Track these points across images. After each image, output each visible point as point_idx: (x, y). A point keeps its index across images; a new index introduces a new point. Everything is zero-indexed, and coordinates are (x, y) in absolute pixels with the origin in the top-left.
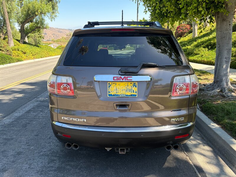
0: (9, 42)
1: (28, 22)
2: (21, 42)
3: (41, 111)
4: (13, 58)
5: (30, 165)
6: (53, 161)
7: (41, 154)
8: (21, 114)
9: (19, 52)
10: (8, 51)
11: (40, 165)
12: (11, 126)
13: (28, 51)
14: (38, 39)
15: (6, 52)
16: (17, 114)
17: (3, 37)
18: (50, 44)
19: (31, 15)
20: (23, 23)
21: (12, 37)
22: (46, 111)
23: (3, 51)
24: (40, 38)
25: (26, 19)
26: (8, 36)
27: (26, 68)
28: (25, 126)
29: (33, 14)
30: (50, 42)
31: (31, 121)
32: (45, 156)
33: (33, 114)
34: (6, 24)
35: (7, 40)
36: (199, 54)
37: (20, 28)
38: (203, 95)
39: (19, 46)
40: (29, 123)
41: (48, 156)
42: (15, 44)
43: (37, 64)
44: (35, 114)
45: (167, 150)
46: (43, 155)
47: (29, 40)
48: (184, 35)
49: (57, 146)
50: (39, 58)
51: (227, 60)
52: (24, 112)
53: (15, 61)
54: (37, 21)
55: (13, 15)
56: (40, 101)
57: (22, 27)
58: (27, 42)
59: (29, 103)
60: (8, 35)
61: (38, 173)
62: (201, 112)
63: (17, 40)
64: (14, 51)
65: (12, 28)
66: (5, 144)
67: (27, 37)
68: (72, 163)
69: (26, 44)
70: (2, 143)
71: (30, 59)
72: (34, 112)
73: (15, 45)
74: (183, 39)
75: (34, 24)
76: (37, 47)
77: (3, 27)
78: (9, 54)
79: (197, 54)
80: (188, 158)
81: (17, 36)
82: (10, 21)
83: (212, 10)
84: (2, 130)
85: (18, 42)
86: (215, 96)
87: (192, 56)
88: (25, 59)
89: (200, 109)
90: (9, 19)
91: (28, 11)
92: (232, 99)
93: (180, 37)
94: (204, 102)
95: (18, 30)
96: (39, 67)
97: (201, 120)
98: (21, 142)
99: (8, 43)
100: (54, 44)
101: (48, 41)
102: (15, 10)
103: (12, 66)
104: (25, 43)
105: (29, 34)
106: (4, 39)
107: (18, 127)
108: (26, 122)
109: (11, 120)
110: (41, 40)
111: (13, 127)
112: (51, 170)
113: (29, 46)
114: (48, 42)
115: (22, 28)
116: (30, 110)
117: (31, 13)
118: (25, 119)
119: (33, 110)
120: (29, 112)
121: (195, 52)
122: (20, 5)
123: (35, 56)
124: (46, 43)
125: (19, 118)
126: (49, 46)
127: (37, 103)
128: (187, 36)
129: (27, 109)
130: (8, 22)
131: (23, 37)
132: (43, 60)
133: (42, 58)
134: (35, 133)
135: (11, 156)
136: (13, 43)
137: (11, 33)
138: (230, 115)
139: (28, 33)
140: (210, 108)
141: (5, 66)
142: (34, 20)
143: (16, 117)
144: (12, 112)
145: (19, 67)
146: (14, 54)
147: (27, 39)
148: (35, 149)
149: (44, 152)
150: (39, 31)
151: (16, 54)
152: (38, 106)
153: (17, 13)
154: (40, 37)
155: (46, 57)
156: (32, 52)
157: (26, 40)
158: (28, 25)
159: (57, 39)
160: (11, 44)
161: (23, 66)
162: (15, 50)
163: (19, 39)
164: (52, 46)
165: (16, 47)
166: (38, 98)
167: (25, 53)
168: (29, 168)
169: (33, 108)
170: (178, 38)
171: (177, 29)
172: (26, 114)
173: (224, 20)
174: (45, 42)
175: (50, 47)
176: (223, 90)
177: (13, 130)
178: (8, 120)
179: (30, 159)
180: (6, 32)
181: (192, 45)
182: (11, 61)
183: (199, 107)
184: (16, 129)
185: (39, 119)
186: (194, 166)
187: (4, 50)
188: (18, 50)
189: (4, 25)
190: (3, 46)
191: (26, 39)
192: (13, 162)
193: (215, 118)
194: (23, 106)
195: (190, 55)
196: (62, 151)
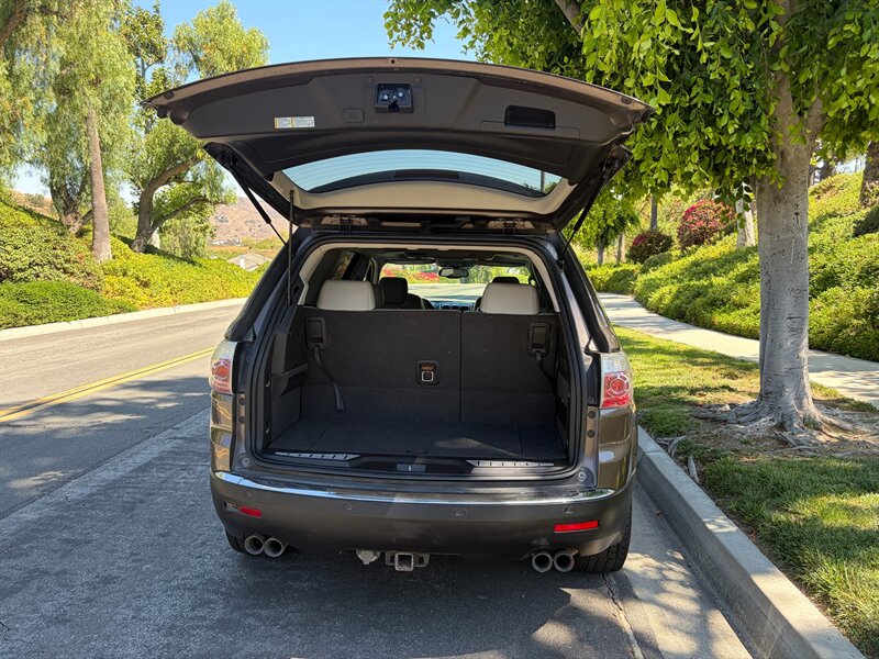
0: (95, 246)
1: (168, 182)
2: (136, 248)
3: (184, 468)
4: (105, 299)
5: (139, 610)
6: (205, 603)
7: (173, 584)
8: (119, 474)
9: (126, 280)
10: (88, 274)
11: (168, 612)
12: (88, 506)
13: (156, 279)
14: (193, 236)
15: (81, 280)
16: (106, 474)
17: (77, 226)
18: (235, 254)
19: (179, 158)
20: (149, 185)
21: (106, 229)
22: (200, 468)
23: (72, 274)
24: (200, 234)
25: (163, 172)
26: (94, 224)
27: (146, 334)
28: (129, 508)
29: (186, 156)
30: (236, 248)
31: (151, 494)
32: (184, 589)
33: (157, 475)
34: (91, 186)
35: (89, 237)
36: (747, 305)
37: (137, 200)
38: (716, 436)
39: (128, 258)
40: (142, 501)
41: (193, 589)
42: (116, 253)
43: (182, 323)
44: (163, 475)
45: (537, 568)
46: (178, 587)
47: (164, 238)
48: (712, 239)
49: (224, 565)
50: (192, 303)
51: (795, 326)
52: (129, 469)
53: (109, 310)
54: (199, 179)
55: (119, 156)
56: (182, 438)
57: (146, 197)
58: (157, 245)
59: (147, 442)
60: (96, 221)
61: (158, 631)
62: (698, 488)
63: (125, 240)
64: (111, 277)
65: (111, 200)
66: (66, 554)
67: (161, 231)
68: (264, 612)
69: (153, 253)
70: (56, 551)
71: (161, 305)
72: (161, 469)
73: (114, 257)
74: (705, 250)
75: (187, 189)
76: (191, 265)
77: (79, 194)
78: (92, 285)
79: (739, 306)
80: (622, 616)
81: (123, 227)
82: (105, 176)
83: (732, 172)
84: (57, 517)
85: (127, 246)
86: (758, 440)
87: (724, 311)
88: (145, 306)
89: (697, 479)
90: (104, 170)
91: (172, 144)
92: (809, 450)
93: (696, 243)
94: (715, 456)
95: (130, 206)
96: (190, 333)
97: (691, 509)
98: (114, 551)
99: (91, 249)
100: (250, 256)
101: (230, 243)
102: (127, 141)
103: (99, 327)
104: (149, 250)
105: (167, 222)
106: (80, 234)
107: (109, 510)
108: (133, 498)
109: (87, 491)
110: (205, 240)
111: (92, 508)
112: (198, 626)
113: (161, 260)
114: (229, 249)
115: (147, 200)
116: (148, 464)
117: (179, 151)
118: (132, 487)
119: (161, 462)
120: (144, 468)
121: (734, 297)
122: (144, 123)
123: (180, 297)
124: (222, 252)
125: (112, 486)
126: (230, 261)
127: (174, 443)
128: (719, 243)
129: (140, 459)
130: (98, 178)
131: (144, 231)
132: (204, 311)
133: (201, 301)
134: (160, 529)
135: (82, 586)
136: (107, 249)
137: (104, 216)
138: (779, 496)
139: (163, 218)
140: (725, 474)
141: (75, 325)
142: (189, 176)
143: (104, 480)
144: (93, 468)
145: (121, 332)
146: (108, 287)
147: (158, 236)
148: (156, 572)
149: (183, 579)
150: (202, 209)
151: (117, 286)
152: (175, 454)
153: (133, 151)
154: (203, 230)
155: (217, 299)
156: (170, 280)
157: (156, 240)
158: (166, 191)
159: (262, 239)
160: (100, 252)
161: (137, 330)
162: (114, 272)
163: (132, 235)
164: (242, 264)
165: (118, 264)
166: (178, 428)
167: (146, 285)
168: (133, 617)
169: (161, 458)
170: (690, 248)
171: (685, 218)
172: (134, 474)
173: (778, 199)
174: (218, 249)
175: (232, 264)
176: (787, 424)
177: (92, 517)
178: (79, 490)
179: (139, 597)
180: (90, 212)
181: (731, 274)
182: (96, 308)
183: (695, 473)
184: (101, 514)
185: (177, 490)
186: (632, 638)
187: (75, 270)
188: (125, 274)
189: (82, 188)
190: (73, 256)
191: (156, 236)
192: (88, 600)
193: (733, 506)
194: (128, 453)
195: (719, 308)
196: (237, 579)
